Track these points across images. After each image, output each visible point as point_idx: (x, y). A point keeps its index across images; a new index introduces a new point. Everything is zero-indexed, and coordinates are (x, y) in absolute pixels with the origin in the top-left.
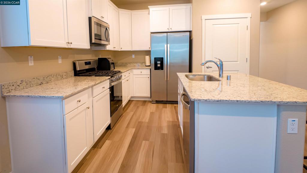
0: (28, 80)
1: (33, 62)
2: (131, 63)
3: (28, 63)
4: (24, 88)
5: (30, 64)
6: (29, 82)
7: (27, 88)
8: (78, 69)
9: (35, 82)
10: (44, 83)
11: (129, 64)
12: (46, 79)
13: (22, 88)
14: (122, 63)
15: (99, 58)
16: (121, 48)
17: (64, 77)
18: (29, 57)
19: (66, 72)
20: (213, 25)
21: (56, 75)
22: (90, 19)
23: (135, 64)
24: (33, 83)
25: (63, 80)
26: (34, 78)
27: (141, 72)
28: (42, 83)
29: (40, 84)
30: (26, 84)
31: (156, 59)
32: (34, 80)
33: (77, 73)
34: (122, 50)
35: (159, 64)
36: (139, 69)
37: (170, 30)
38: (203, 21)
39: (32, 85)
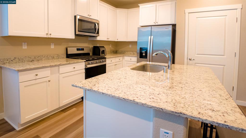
0: (20, 58)
1: (26, 46)
2: (128, 51)
3: (22, 47)
4: (16, 62)
5: (24, 48)
6: (21, 59)
7: (19, 63)
8: (69, 53)
9: (27, 59)
10: (35, 60)
11: (126, 52)
12: (37, 58)
13: (15, 62)
14: (122, 51)
15: (94, 46)
16: (117, 39)
17: (55, 58)
18: (23, 43)
19: (57, 55)
20: (197, 18)
21: (47, 56)
22: (75, 17)
23: (131, 53)
24: (25, 60)
25: (54, 60)
26: (26, 57)
27: (131, 59)
28: (33, 60)
29: (31, 61)
30: (19, 60)
31: (141, 49)
32: (26, 58)
33: (69, 56)
34: (118, 40)
35: (144, 53)
36: (129, 56)
37: (157, 24)
38: (187, 14)
39: (23, 61)
